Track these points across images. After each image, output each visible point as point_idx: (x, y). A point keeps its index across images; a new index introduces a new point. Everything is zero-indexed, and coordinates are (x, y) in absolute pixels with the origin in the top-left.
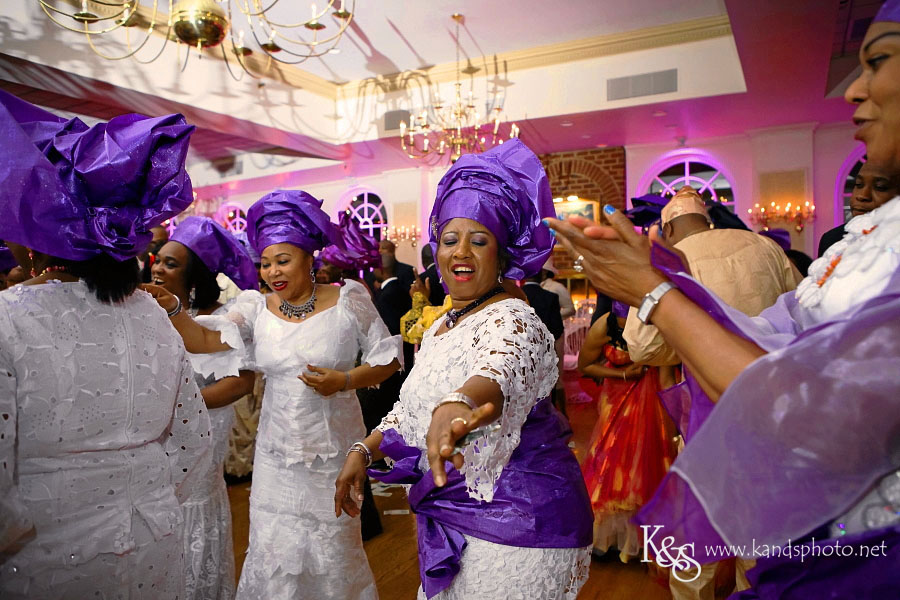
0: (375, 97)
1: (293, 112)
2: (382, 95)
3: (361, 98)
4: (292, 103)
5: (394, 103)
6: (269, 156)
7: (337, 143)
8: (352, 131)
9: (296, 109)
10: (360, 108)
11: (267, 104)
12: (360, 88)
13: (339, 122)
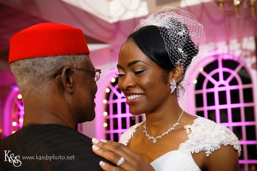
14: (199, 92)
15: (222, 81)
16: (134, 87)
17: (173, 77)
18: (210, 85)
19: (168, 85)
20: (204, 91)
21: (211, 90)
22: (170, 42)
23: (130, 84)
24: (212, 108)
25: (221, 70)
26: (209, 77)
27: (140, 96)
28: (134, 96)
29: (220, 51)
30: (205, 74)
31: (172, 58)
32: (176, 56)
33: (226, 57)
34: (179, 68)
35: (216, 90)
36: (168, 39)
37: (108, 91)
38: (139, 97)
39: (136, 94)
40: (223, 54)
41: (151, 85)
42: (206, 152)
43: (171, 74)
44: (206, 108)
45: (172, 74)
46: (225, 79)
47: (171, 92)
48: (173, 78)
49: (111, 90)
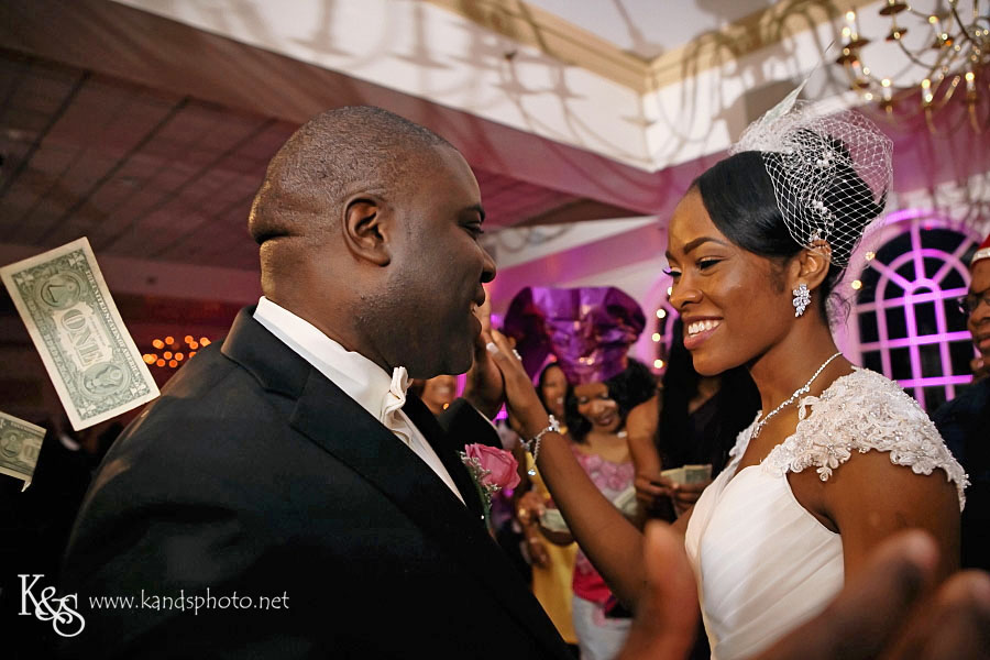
0: (716, 72)
1: (567, 112)
2: (731, 65)
3: (690, 81)
4: (562, 92)
5: (758, 73)
6: (524, 231)
7: (652, 168)
8: (675, 142)
9: (571, 103)
10: (688, 100)
11: (515, 89)
12: (685, 62)
13: (651, 132)
14: (867, 308)
15: (922, 281)
16: (698, 303)
17: (800, 275)
18: (894, 291)
19: (787, 295)
20: (880, 305)
21: (894, 303)
22: (786, 185)
23: (691, 296)
24: (899, 343)
25: (917, 255)
26: (888, 273)
27: (716, 323)
28: (701, 324)
29: (912, 212)
30: (879, 267)
31: (792, 227)
32: (805, 220)
33: (930, 223)
34: (816, 251)
35: (908, 301)
36: (782, 179)
37: (661, 314)
38: (713, 329)
39: (704, 319)
40: (921, 218)
41: (739, 297)
42: (819, 471)
43: (795, 267)
44: (884, 345)
45: (799, 269)
46: (930, 274)
47: (797, 315)
48: (801, 279)
49: (667, 313)
